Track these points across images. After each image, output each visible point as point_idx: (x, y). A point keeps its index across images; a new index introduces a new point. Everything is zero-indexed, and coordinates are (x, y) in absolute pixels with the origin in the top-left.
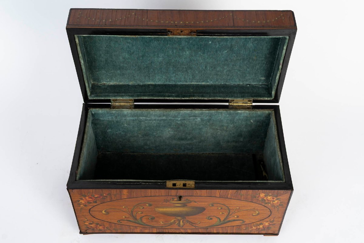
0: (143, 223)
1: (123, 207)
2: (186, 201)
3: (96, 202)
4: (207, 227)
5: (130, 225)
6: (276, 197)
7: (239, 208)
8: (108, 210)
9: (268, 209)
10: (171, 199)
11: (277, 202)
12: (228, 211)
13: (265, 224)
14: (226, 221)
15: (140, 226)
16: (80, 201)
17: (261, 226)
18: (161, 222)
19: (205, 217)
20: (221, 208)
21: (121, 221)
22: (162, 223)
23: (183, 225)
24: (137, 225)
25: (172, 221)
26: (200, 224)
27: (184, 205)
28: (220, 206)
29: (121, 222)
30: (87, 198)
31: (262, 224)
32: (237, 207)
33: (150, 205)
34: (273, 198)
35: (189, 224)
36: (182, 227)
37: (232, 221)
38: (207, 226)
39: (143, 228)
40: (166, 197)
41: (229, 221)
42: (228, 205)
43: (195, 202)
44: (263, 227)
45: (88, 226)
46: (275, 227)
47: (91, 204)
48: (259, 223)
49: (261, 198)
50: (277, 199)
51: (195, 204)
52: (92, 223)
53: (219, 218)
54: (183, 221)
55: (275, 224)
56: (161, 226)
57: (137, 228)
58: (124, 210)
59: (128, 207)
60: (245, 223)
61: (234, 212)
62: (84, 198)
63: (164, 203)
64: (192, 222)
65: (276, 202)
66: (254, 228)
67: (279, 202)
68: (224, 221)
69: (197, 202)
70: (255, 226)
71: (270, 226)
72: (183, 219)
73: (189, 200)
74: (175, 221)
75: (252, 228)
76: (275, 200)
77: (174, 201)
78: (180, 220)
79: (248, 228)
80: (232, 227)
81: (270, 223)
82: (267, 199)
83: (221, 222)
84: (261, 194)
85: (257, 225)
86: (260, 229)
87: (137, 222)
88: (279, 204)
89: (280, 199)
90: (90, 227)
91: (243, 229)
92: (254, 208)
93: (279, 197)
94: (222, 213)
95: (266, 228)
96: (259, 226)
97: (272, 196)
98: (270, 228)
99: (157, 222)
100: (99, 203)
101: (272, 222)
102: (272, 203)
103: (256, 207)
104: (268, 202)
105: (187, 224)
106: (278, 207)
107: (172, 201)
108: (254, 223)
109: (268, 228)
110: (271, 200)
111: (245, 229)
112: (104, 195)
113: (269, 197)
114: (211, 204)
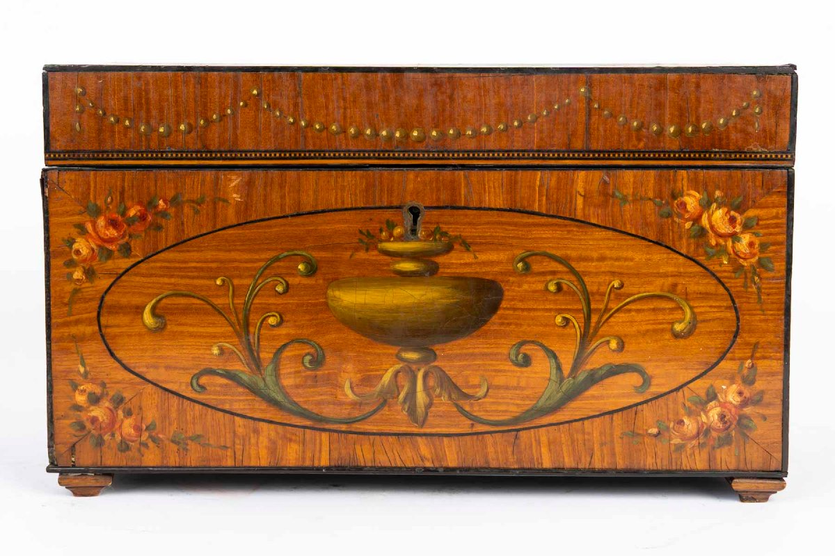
0: (282, 389)
1: (219, 282)
2: (435, 241)
3: (126, 250)
4: (516, 420)
5: (237, 407)
6: (740, 209)
7: (622, 286)
8: (164, 301)
9: (721, 290)
10: (381, 231)
11: (751, 245)
12: (584, 304)
13: (726, 392)
14: (581, 377)
15: (268, 416)
16: (75, 246)
17: (714, 414)
18: (348, 391)
19: (505, 351)
20: (559, 288)
21: (203, 380)
22: (351, 396)
23: (429, 406)
24: (260, 409)
25: (387, 377)
26: (486, 400)
27: (429, 270)
28: (554, 273)
29: (203, 387)
30: (101, 222)
31: (715, 397)
32: (613, 273)
33: (312, 270)
34: (732, 220)
35: (450, 397)
36: (422, 425)
37: (602, 378)
38: (515, 410)
39: (280, 428)
40: (365, 215)
41: (594, 379)
42: (580, 267)
43: (467, 246)
44: (722, 417)
45: (84, 416)
46: (764, 418)
47: (110, 264)
48: (701, 386)
49: (687, 220)
50: (746, 227)
51: (468, 258)
52: (98, 390)
53: (555, 357)
54: (425, 377)
55: (762, 393)
56: (344, 412)
57: (256, 431)
58: (219, 302)
59: (236, 282)
60: (654, 390)
61: (607, 310)
62: (89, 227)
63: (362, 255)
64: (459, 382)
65: (746, 238)
66: (690, 427)
67: (757, 246)
68: (574, 378)
69: (471, 249)
70: (690, 414)
71: (748, 410)
72: (424, 361)
73: (444, 234)
74: (396, 374)
75: (681, 422)
76: (738, 229)
77: (392, 239)
78: (414, 367)
79: (668, 428)
80: (607, 417)
81: (743, 388)
82: (712, 227)
83: (562, 380)
84: (688, 190)
85: (695, 403)
86: (714, 434)
87: (261, 384)
88: (757, 258)
89: (757, 224)
90: (88, 425)
91: (647, 430)
92: (675, 286)
93: (751, 213)
94: (564, 318)
95: (733, 426)
96: (706, 413)
97: (726, 206)
98: (747, 427)
99: (332, 382)
100: (138, 254)
101: (752, 382)
102: (733, 247)
103: (679, 275)
104: (717, 244)
105: (439, 396)
106: (756, 278)
107: (388, 241)
108: (685, 388)
109: (739, 422)
110: (724, 228)
111: (654, 431)
112: (161, 202)
113: (716, 208)
114: (522, 260)
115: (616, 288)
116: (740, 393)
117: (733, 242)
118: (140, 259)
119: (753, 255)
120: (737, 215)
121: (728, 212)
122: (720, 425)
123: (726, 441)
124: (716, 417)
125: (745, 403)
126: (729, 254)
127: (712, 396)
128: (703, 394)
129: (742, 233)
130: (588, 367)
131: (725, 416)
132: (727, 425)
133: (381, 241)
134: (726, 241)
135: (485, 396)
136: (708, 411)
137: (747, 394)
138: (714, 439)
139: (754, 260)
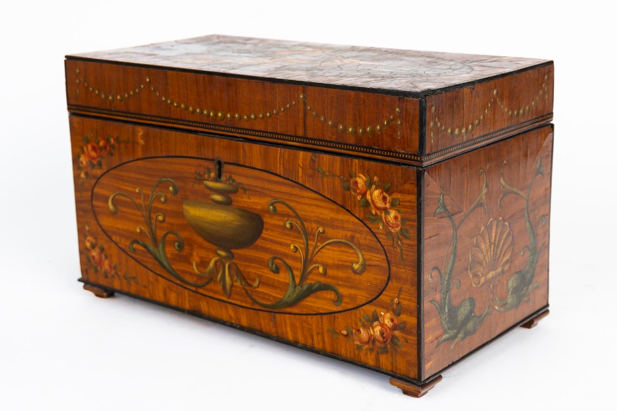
0: (167, 259)
1: (137, 190)
2: (230, 184)
4: (273, 306)
6: (389, 191)
7: (324, 232)
8: (116, 197)
9: (379, 246)
10: (205, 173)
11: (396, 218)
12: (304, 239)
13: (384, 317)
14: (305, 287)
15: (162, 274)
16: (81, 159)
17: (377, 330)
18: (195, 268)
20: (292, 226)
21: (134, 246)
22: (196, 271)
23: (232, 286)
24: (158, 268)
25: (212, 264)
26: (258, 289)
27: (228, 202)
28: (288, 216)
29: (135, 250)
30: (90, 147)
31: (377, 319)
32: (319, 223)
34: (384, 199)
35: (241, 283)
36: (230, 297)
37: (316, 291)
38: (273, 300)
40: (198, 162)
41: (311, 290)
43: (245, 190)
44: (382, 334)
46: (407, 341)
47: (94, 171)
48: (370, 309)
49: (359, 194)
50: (393, 205)
51: (246, 198)
52: (94, 241)
53: (292, 271)
54: (229, 267)
55: (405, 323)
56: (194, 280)
58: (138, 202)
59: (144, 192)
60: (343, 305)
61: (317, 246)
62: (85, 149)
63: (197, 186)
64: (245, 275)
65: (393, 213)
66: (364, 335)
67: (399, 219)
68: (301, 286)
69: (247, 192)
70: (364, 327)
71: (397, 333)
72: (227, 258)
73: (234, 181)
74: (216, 262)
75: (359, 331)
76: (388, 206)
77: (210, 179)
78: (224, 261)
79: (352, 332)
80: (319, 316)
81: (393, 317)
82: (373, 201)
83: (295, 286)
84: (359, 173)
85: (367, 321)
86: (377, 344)
87: (158, 254)
88: (400, 228)
89: (399, 204)
90: (91, 259)
91: (341, 331)
92: (353, 238)
93: (395, 196)
94: (295, 247)
95: (388, 341)
96: (373, 328)
97: (380, 188)
98: (396, 344)
99: (187, 260)
100: (105, 168)
101: (398, 315)
102: (385, 218)
103: (355, 231)
104: (376, 214)
105: (236, 281)
106: (399, 242)
107: (208, 180)
108: (360, 308)
109: (392, 340)
110: (380, 204)
111: (344, 332)
112: (112, 140)
113: (375, 189)
114: (272, 204)
115: (321, 233)
116: (392, 320)
117: (385, 214)
118: (105, 171)
119: (397, 226)
120: (387, 195)
121: (382, 193)
122: (381, 339)
123: (385, 351)
124: (379, 333)
125: (395, 328)
126: (383, 223)
127: (376, 318)
128: (370, 314)
129: (390, 209)
130: (309, 282)
131: (384, 334)
132: (385, 340)
133: (205, 180)
134: (381, 213)
135: (258, 287)
136: (374, 327)
137: (396, 321)
138: (378, 347)
139: (398, 229)
